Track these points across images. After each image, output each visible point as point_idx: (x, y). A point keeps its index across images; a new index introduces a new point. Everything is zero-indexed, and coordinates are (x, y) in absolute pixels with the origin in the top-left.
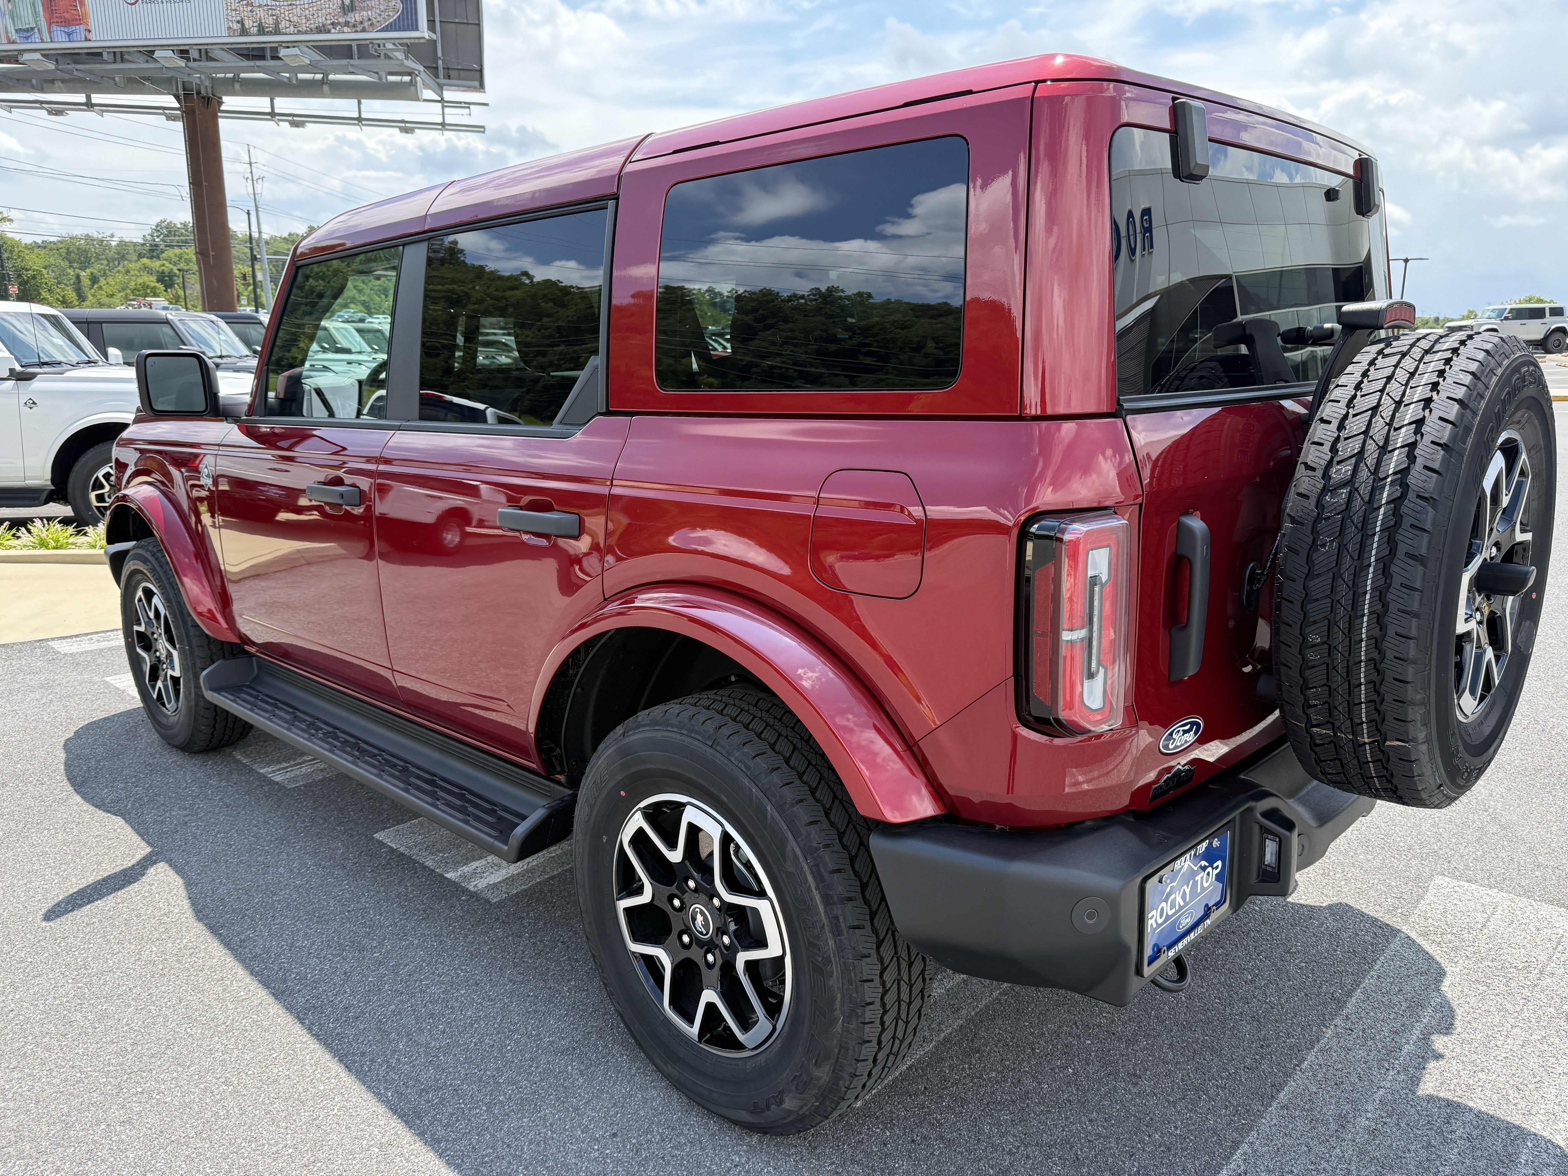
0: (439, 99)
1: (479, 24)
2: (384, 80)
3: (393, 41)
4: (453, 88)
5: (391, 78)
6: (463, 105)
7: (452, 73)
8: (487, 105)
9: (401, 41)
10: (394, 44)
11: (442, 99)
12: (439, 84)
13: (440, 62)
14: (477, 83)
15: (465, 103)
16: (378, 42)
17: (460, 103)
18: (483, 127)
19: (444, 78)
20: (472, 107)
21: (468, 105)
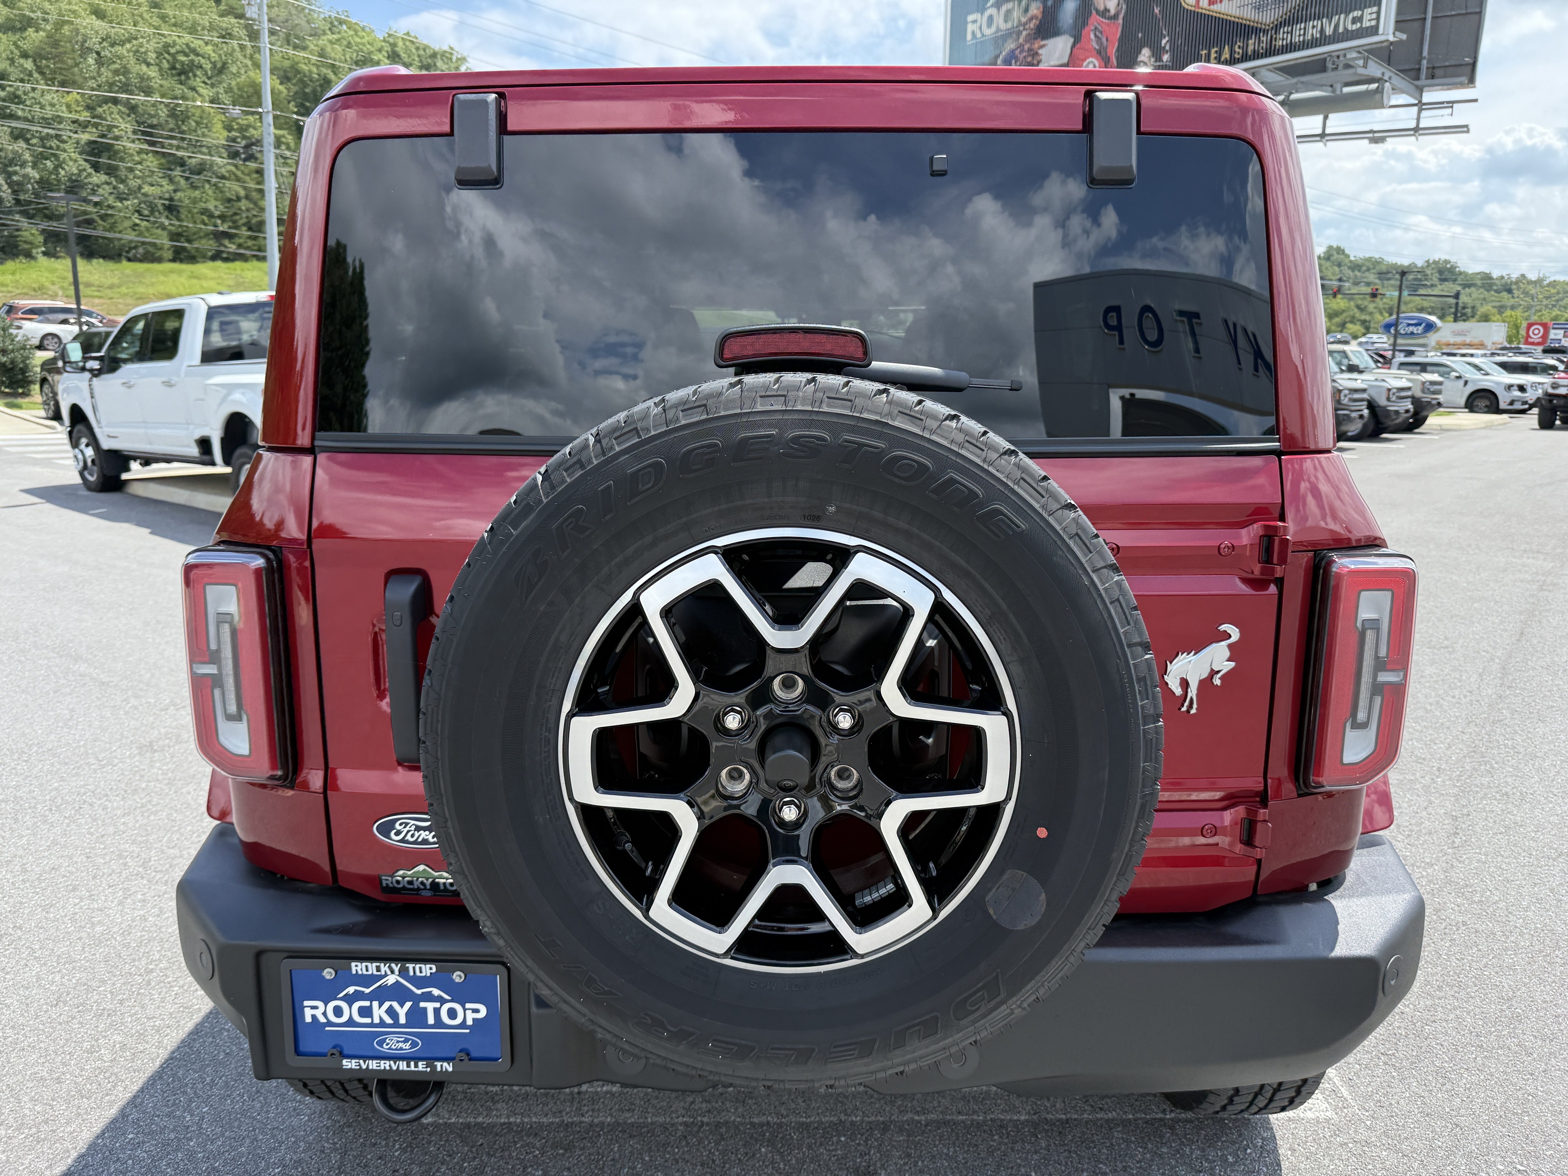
0: (1416, 102)
1: (1480, 13)
2: (1338, 92)
3: (1357, 49)
4: (1435, 88)
5: (1346, 90)
6: (1445, 105)
7: (1437, 72)
8: (1476, 100)
9: (1365, 48)
10: (1359, 52)
11: (1420, 102)
12: (1417, 87)
13: (1425, 62)
14: (1464, 79)
15: (1448, 102)
16: (1337, 53)
17: (1443, 103)
18: (1466, 126)
19: (1427, 78)
20: (1455, 105)
21: (1451, 104)
